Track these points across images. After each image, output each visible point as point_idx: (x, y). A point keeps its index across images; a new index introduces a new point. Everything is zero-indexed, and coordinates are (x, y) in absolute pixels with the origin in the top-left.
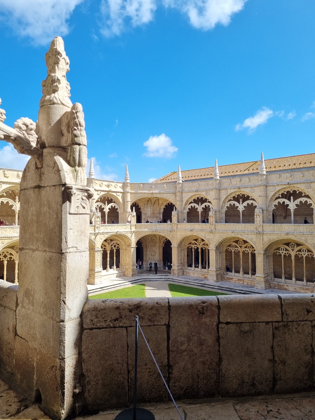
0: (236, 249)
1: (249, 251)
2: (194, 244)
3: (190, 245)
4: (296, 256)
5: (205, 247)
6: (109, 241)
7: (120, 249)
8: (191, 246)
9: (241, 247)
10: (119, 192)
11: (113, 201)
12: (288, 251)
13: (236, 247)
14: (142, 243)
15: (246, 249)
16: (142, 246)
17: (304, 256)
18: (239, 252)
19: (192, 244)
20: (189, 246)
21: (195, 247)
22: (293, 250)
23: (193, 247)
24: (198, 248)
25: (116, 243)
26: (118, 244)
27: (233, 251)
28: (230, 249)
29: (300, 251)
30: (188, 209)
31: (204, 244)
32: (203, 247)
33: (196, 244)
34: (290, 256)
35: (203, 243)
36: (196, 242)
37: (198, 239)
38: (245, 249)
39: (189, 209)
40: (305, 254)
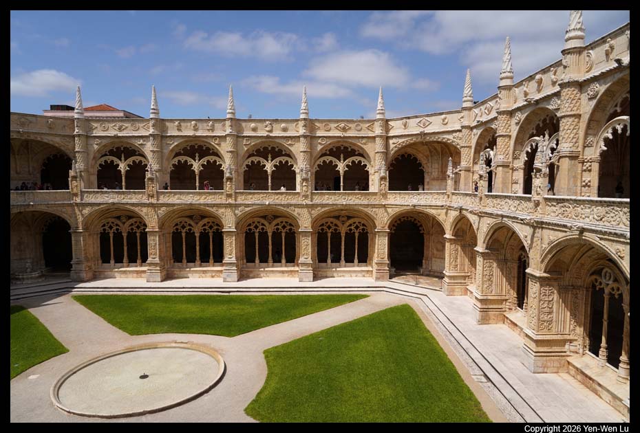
6: (345, 219)
7: (367, 233)
10: (363, 137)
11: (357, 153)
14: (421, 226)
16: (421, 232)
25: (359, 223)
26: (364, 225)
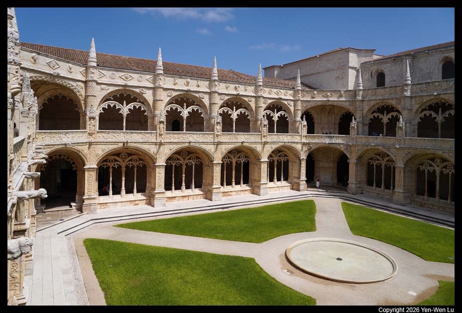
0: (178, 162)
1: (193, 163)
2: (112, 161)
3: (104, 163)
4: (236, 162)
5: (132, 164)
8: (107, 165)
9: (184, 159)
12: (230, 158)
13: (178, 159)
15: (190, 161)
17: (242, 162)
18: (181, 165)
19: (110, 162)
20: (104, 165)
21: (114, 165)
22: (234, 157)
23: (111, 166)
24: (120, 167)
27: (174, 164)
28: (170, 163)
29: (239, 158)
30: (101, 109)
31: (131, 160)
32: (129, 164)
33: (116, 161)
34: (231, 163)
35: (130, 158)
36: (117, 158)
37: (121, 153)
38: (188, 162)
39: (104, 109)
40: (243, 160)
